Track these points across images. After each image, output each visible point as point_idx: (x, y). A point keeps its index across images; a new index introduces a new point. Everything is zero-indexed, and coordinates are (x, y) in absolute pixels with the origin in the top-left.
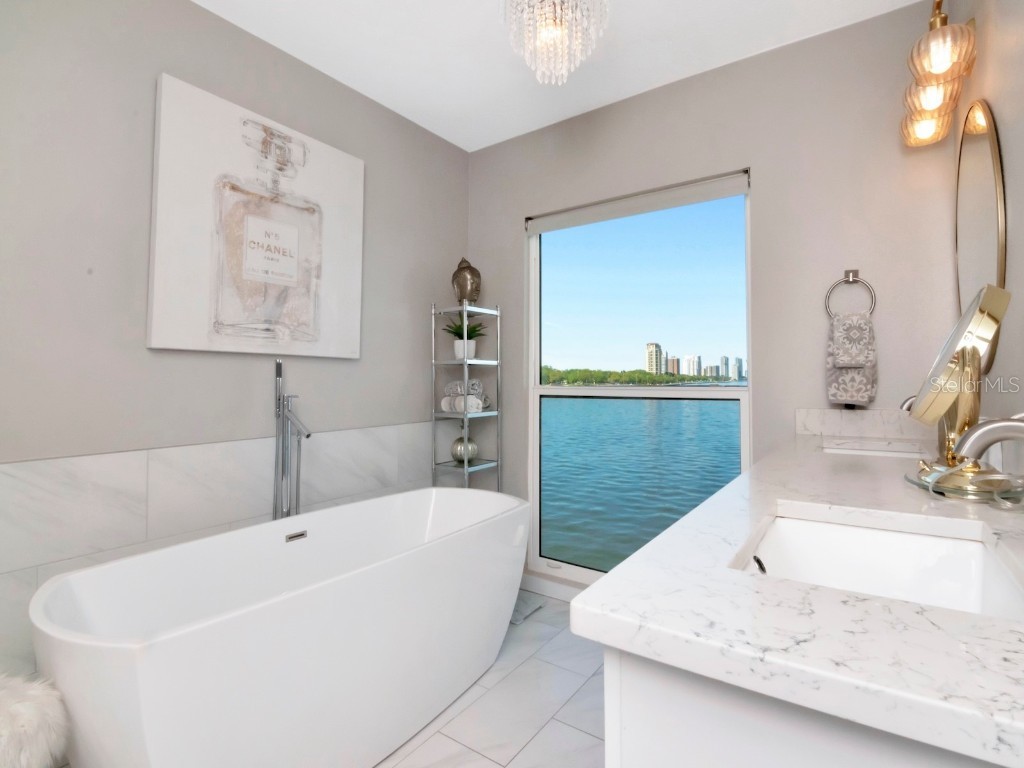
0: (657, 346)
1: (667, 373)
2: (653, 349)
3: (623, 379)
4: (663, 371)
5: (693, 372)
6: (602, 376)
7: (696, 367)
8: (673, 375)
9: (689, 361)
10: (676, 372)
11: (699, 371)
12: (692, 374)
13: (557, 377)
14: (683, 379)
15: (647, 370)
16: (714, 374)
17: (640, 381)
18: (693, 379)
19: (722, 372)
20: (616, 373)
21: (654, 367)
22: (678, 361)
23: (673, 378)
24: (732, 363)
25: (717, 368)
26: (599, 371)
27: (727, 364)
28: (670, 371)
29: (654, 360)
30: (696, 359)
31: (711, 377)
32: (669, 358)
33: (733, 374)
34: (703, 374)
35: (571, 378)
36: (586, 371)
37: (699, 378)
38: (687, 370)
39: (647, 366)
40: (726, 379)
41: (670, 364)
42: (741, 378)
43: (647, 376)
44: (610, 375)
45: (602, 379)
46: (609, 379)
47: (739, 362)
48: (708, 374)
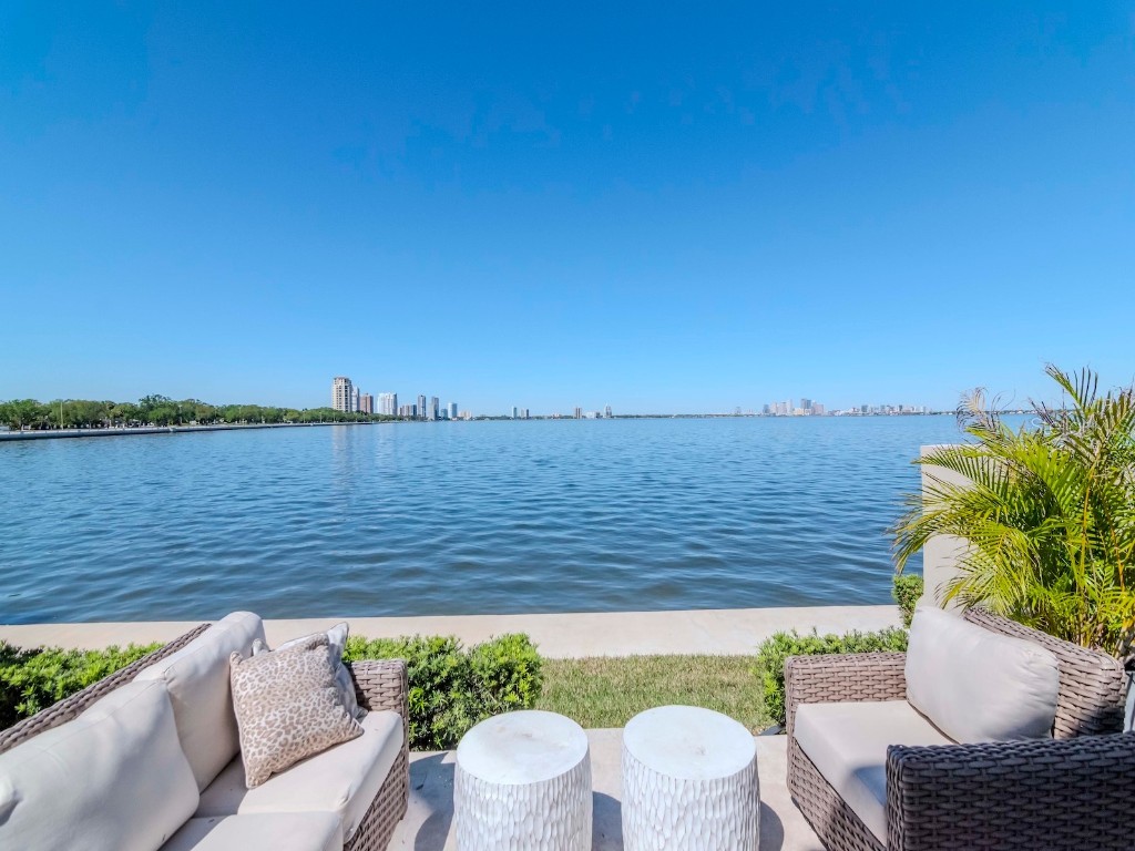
0: (346, 380)
1: (358, 411)
2: (342, 384)
3: (304, 417)
4: (354, 408)
5: (388, 412)
6: (275, 413)
7: (392, 407)
8: (366, 414)
9: (384, 399)
10: (369, 411)
11: (395, 411)
13: (209, 415)
14: (377, 419)
15: (335, 408)
16: (411, 414)
17: (324, 420)
18: (387, 419)
19: (420, 412)
20: (294, 411)
21: (343, 405)
22: (372, 398)
23: (367, 418)
24: (429, 401)
25: (415, 407)
26: (271, 408)
27: (424, 404)
28: (362, 409)
29: (344, 402)
30: (392, 398)
31: (408, 417)
32: (361, 395)
33: (430, 415)
34: (399, 413)
35: (230, 415)
36: (252, 407)
37: (395, 418)
38: (380, 408)
39: (335, 403)
40: (424, 419)
41: (362, 402)
42: (437, 418)
43: (334, 414)
44: (287, 412)
45: (276, 418)
46: (284, 418)
47: (436, 400)
48: (405, 413)
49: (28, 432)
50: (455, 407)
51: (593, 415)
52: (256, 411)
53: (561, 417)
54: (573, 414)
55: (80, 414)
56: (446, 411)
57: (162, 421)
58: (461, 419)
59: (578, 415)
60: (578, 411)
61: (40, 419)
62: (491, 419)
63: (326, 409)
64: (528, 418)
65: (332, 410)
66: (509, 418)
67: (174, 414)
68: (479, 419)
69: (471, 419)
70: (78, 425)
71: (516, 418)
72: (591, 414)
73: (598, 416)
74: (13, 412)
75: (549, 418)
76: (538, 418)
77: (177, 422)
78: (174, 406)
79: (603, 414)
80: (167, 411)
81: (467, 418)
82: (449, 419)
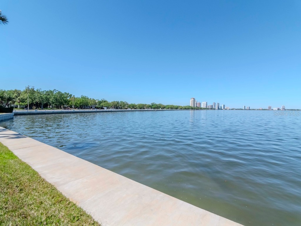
0: (194, 99)
3: (183, 108)
4: (196, 106)
5: (205, 107)
7: (206, 105)
9: (203, 104)
11: (206, 107)
13: (163, 107)
14: (201, 109)
15: (191, 106)
16: (211, 108)
17: (188, 109)
18: (204, 109)
19: (213, 107)
20: (181, 106)
21: (193, 105)
22: (200, 103)
23: (199, 108)
25: (212, 106)
26: (176, 106)
27: (215, 105)
28: (198, 106)
29: (193, 103)
30: (206, 103)
33: (217, 108)
34: (207, 107)
35: (167, 107)
36: (172, 105)
37: (206, 109)
38: (203, 106)
39: (191, 104)
40: (215, 109)
41: (198, 104)
42: (219, 109)
45: (177, 108)
46: (179, 108)
47: (219, 104)
48: (209, 107)
49: (133, 110)
50: (224, 106)
51: (276, 109)
53: (263, 110)
54: (268, 108)
55: (141, 106)
56: (221, 107)
57: (155, 108)
58: (226, 109)
59: (270, 109)
60: (270, 108)
61: (135, 107)
62: (236, 109)
64: (249, 109)
65: (190, 106)
66: (242, 109)
67: (157, 107)
68: (232, 109)
69: (229, 109)
70: (141, 109)
71: (245, 109)
72: (275, 109)
73: (279, 109)
74: (131, 106)
75: (258, 110)
76: (253, 109)
77: (157, 109)
78: (157, 105)
79: (281, 108)
80: (155, 106)
81: (228, 109)
82: (222, 109)
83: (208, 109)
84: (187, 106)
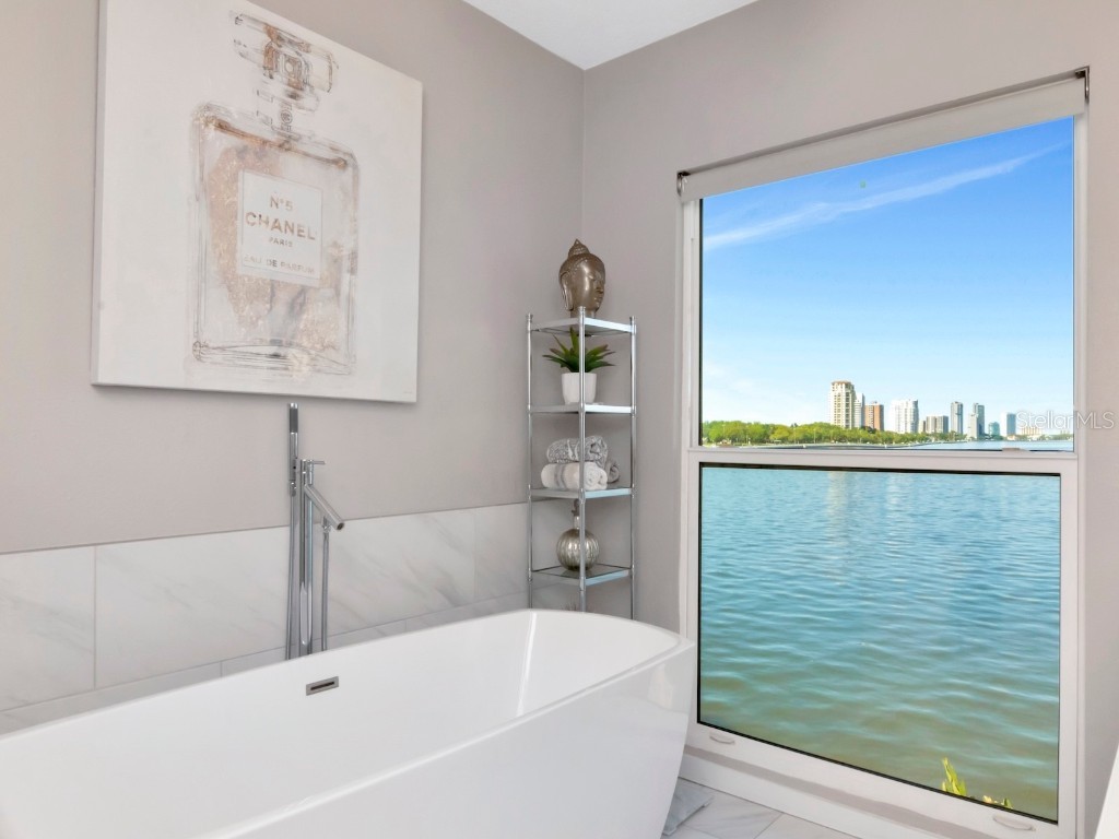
0: (848, 385)
1: (863, 427)
2: (842, 390)
3: (795, 435)
4: (858, 424)
5: (905, 428)
6: (762, 431)
7: (910, 419)
8: (874, 431)
9: (899, 408)
10: (877, 427)
11: (915, 425)
12: (903, 433)
14: (889, 439)
15: (832, 423)
16: (940, 430)
17: (819, 439)
18: (904, 439)
19: (953, 427)
20: (784, 428)
21: (843, 418)
22: (881, 408)
23: (874, 436)
24: (968, 412)
25: (945, 420)
26: (757, 424)
27: (960, 414)
28: (868, 423)
29: (843, 408)
30: (911, 406)
31: (934, 434)
32: (867, 404)
33: (970, 430)
34: (920, 430)
36: (737, 423)
37: (915, 438)
38: (895, 424)
39: (832, 416)
40: (960, 437)
41: (868, 414)
42: (981, 435)
43: (832, 431)
44: (775, 428)
45: (762, 438)
46: (771, 438)
47: (980, 409)
48: (930, 431)
50: (1011, 419)
52: (740, 428)
56: (996, 426)
58: (1023, 438)
63: (821, 425)
65: (828, 426)
69: (1041, 438)
81: (1035, 437)
82: (1001, 439)
83: (925, 438)
84: (810, 426)
